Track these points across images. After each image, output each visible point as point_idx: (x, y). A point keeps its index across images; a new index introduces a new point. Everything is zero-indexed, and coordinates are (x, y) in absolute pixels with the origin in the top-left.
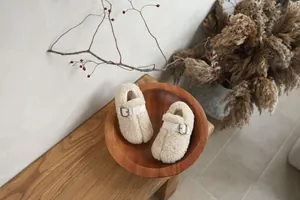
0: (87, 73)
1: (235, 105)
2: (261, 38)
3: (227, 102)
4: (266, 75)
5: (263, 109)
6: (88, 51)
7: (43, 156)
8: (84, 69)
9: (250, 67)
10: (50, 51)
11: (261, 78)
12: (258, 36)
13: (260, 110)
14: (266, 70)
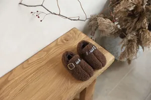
0: (40, 19)
1: (127, 45)
2: (144, 6)
3: (123, 44)
4: (147, 28)
5: (145, 48)
6: (42, 5)
7: (11, 72)
8: (39, 17)
9: (138, 24)
10: (20, 4)
11: (144, 30)
12: (142, 5)
13: (143, 48)
14: (147, 25)
